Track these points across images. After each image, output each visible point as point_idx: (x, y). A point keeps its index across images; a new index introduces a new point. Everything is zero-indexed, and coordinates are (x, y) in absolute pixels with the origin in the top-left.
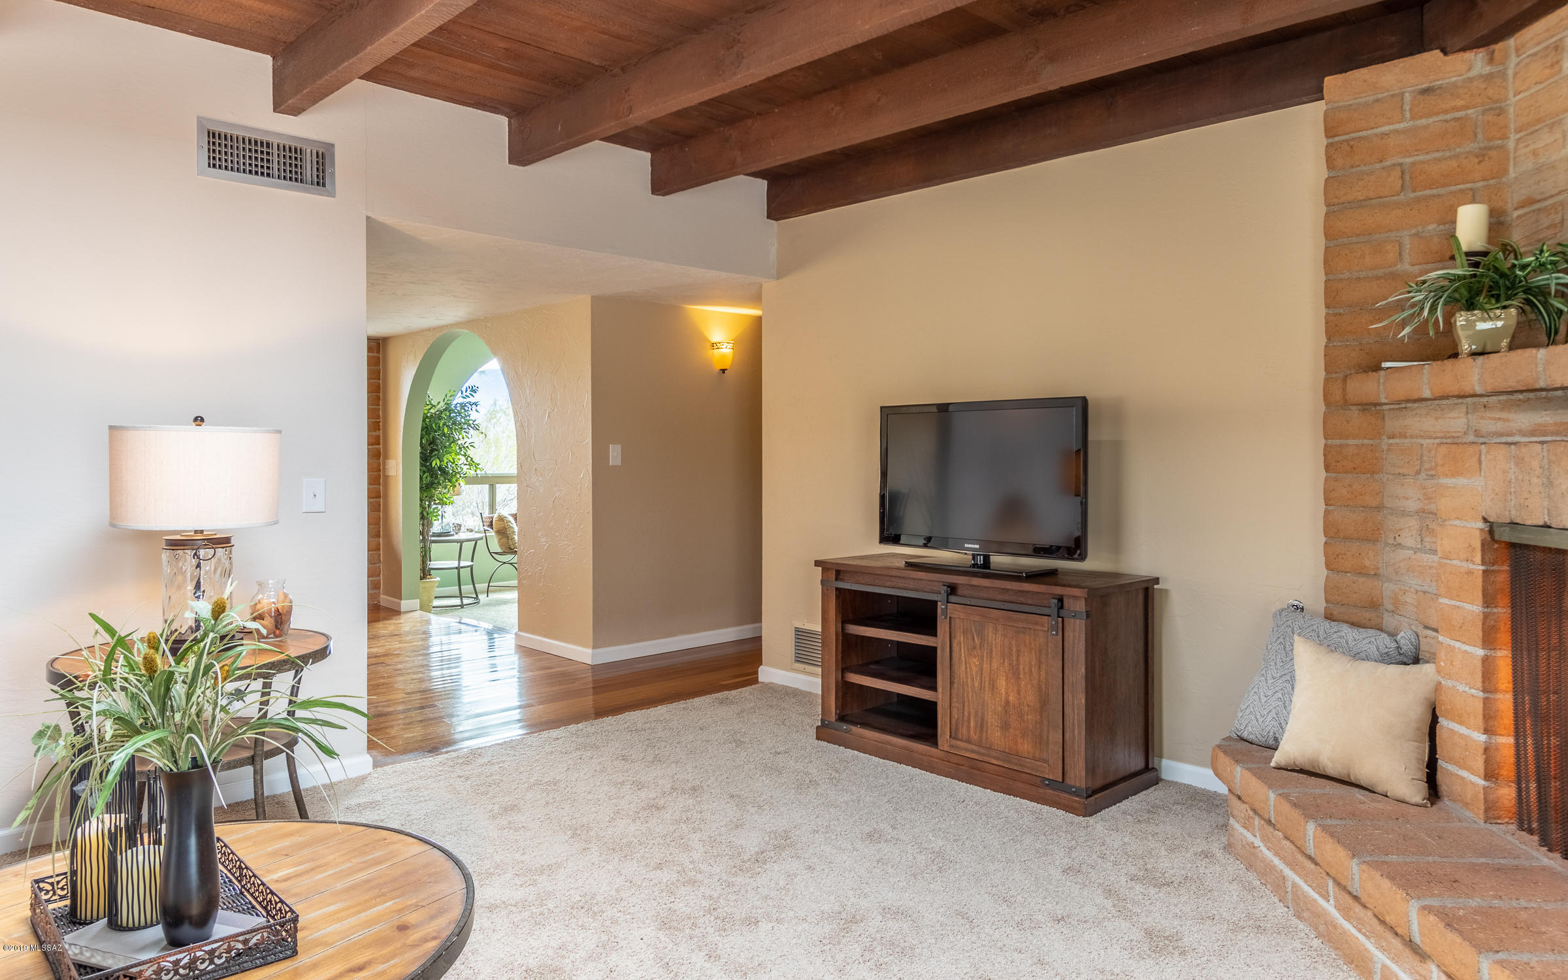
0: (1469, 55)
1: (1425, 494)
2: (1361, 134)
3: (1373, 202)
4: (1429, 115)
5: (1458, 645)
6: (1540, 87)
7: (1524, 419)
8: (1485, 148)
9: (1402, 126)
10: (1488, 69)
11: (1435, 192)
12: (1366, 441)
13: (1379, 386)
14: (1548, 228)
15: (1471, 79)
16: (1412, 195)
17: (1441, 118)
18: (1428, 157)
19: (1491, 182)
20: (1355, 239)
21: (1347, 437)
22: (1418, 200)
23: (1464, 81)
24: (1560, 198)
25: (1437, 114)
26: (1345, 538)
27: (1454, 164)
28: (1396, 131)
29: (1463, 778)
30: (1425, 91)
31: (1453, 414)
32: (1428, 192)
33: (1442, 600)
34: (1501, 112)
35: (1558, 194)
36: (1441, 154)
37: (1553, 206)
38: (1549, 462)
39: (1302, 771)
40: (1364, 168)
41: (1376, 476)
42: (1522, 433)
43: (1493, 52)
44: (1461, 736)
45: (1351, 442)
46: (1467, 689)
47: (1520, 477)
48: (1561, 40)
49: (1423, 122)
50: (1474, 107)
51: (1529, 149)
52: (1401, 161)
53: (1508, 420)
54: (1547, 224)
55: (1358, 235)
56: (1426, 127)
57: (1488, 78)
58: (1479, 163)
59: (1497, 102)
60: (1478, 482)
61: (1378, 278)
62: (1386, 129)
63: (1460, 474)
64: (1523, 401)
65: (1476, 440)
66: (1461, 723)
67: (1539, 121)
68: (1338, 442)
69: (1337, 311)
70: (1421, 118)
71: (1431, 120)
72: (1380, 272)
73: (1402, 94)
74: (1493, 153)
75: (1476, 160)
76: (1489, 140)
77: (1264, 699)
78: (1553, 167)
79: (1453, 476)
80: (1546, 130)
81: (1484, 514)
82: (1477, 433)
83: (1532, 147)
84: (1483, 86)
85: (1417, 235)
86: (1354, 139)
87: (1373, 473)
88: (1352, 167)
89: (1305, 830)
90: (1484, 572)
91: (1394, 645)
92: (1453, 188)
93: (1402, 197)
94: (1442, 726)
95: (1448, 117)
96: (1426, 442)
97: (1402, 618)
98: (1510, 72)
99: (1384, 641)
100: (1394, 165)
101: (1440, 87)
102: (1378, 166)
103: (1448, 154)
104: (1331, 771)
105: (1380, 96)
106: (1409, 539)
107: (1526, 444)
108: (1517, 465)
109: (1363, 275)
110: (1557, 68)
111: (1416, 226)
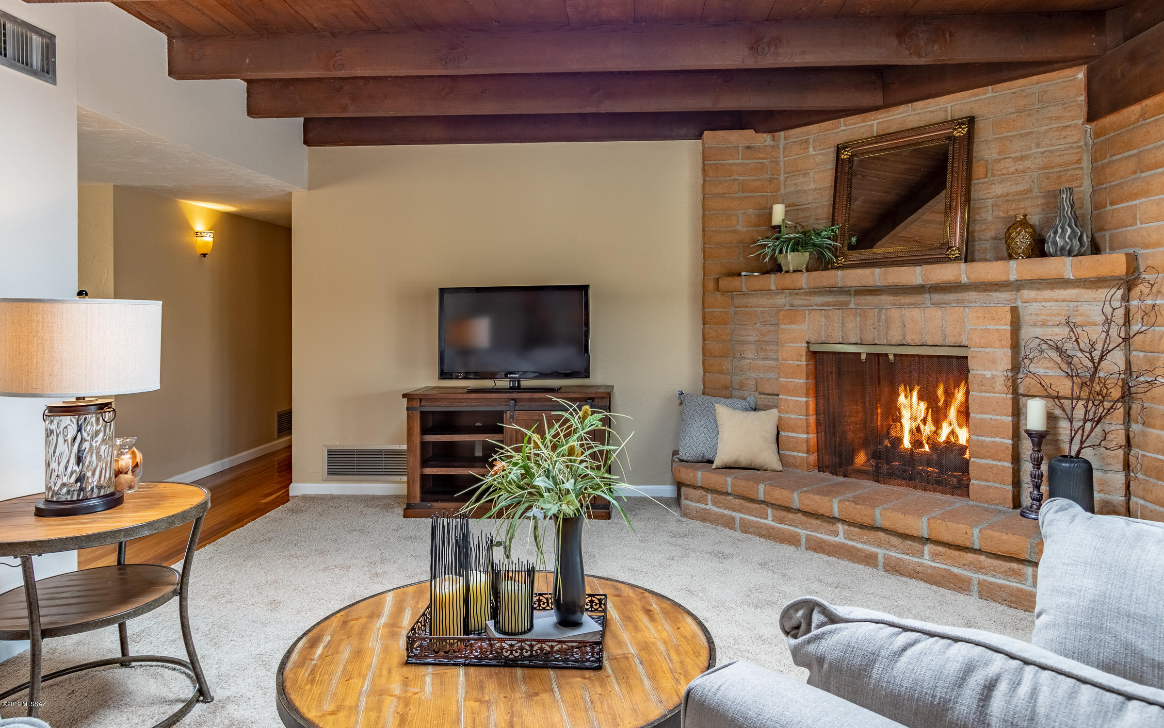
0: (765, 135)
1: (761, 333)
2: (720, 162)
3: (727, 195)
4: (749, 159)
5: (791, 398)
6: (797, 156)
7: (819, 300)
8: (771, 178)
9: (738, 161)
10: (772, 143)
11: (752, 194)
12: (723, 309)
13: (742, 284)
14: (803, 218)
15: (766, 146)
16: (743, 195)
17: (754, 161)
18: (749, 178)
19: (774, 194)
20: (718, 212)
21: (715, 308)
22: (745, 197)
23: (763, 146)
24: (809, 206)
25: (753, 159)
26: (715, 356)
27: (759, 183)
28: (736, 164)
29: (794, 456)
30: (748, 148)
31: (778, 297)
32: (749, 194)
33: (780, 379)
34: (777, 163)
35: (809, 204)
36: (754, 178)
37: (805, 208)
38: (843, 317)
39: (726, 468)
40: (721, 178)
41: (728, 326)
42: (817, 305)
43: (774, 136)
44: (794, 437)
45: (716, 310)
46: (797, 416)
47: (827, 324)
48: (808, 139)
49: (746, 161)
50: (767, 159)
51: (792, 182)
52: (738, 178)
53: (810, 300)
54: (802, 216)
55: (719, 210)
56: (748, 164)
57: (773, 147)
58: (770, 184)
59: (775, 158)
60: (804, 327)
61: (729, 232)
62: (732, 161)
63: (794, 323)
64: (818, 292)
65: (791, 308)
66: (793, 432)
67: (797, 171)
68: (711, 310)
69: (710, 246)
70: (746, 159)
71: (750, 161)
72: (729, 229)
73: (738, 147)
74: (775, 181)
75: (768, 183)
76: (773, 175)
77: (695, 439)
78: (805, 192)
79: (789, 324)
80: (802, 175)
81: (807, 340)
82: (792, 305)
83: (794, 182)
84: (771, 150)
85: (744, 213)
86: (718, 164)
87: (726, 324)
88: (717, 177)
89: (758, 488)
90: (806, 364)
91: (747, 404)
92: (759, 194)
93: (738, 195)
94: (782, 436)
95: (757, 161)
96: (759, 310)
97: (745, 392)
98: (781, 146)
99: (743, 403)
100: (735, 179)
101: (754, 147)
102: (728, 179)
103: (757, 178)
104: (743, 465)
105: (729, 146)
106: (749, 354)
107: (831, 310)
108: (826, 318)
109: (722, 229)
110: (807, 150)
111: (744, 209)
